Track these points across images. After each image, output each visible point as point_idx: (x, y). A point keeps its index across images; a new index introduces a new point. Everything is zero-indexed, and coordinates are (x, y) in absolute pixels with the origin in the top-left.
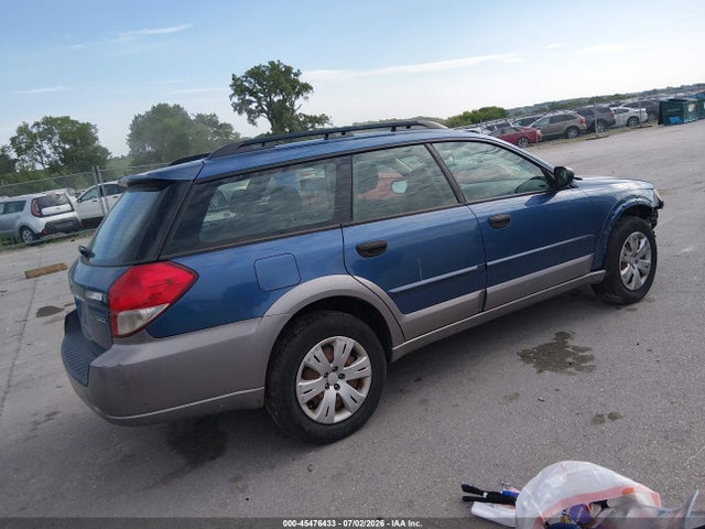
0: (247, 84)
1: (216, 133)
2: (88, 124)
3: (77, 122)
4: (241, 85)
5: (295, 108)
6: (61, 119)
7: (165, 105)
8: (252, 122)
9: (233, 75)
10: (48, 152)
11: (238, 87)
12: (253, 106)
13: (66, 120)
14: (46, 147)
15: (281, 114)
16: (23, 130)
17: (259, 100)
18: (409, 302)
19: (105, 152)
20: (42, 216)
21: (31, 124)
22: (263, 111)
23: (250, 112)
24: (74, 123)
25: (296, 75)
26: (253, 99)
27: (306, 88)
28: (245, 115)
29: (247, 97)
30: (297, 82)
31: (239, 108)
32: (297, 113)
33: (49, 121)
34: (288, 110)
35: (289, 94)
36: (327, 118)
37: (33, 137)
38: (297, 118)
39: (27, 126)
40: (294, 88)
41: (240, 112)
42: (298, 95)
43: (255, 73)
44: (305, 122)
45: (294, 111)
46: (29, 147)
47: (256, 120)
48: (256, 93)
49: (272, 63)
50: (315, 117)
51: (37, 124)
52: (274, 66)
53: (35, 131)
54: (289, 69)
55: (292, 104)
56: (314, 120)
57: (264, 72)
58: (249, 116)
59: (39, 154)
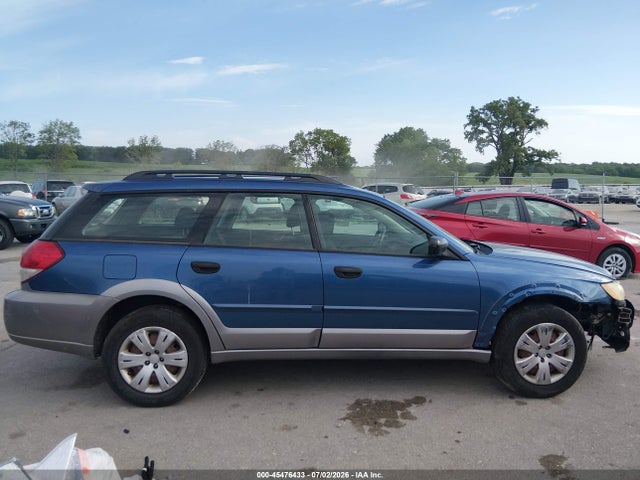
0: (483, 116)
1: (445, 156)
2: (346, 138)
3: (337, 135)
4: (478, 116)
5: (525, 141)
6: (327, 132)
7: (411, 128)
8: (480, 149)
9: (473, 107)
10: (313, 155)
11: (475, 118)
12: (484, 136)
13: (330, 132)
14: (312, 150)
15: (509, 145)
16: (299, 136)
17: (491, 130)
18: (231, 318)
19: (353, 160)
20: (256, 203)
21: (306, 133)
22: (493, 141)
23: (480, 141)
24: (336, 135)
25: (534, 111)
26: (485, 129)
27: (541, 123)
28: (475, 143)
29: (481, 128)
30: (533, 117)
31: (470, 136)
32: (526, 146)
33: (318, 132)
34: (517, 142)
35: (522, 128)
36: (556, 154)
37: (305, 143)
38: (524, 150)
39: (302, 134)
40: (528, 123)
41: (470, 140)
42: (531, 129)
43: (493, 107)
44: (532, 155)
45: (523, 144)
46: (301, 150)
47: (484, 148)
48: (490, 124)
49: (511, 99)
50: (544, 152)
51: (310, 133)
52: (512, 102)
53: (307, 138)
54: (527, 106)
55: (522, 138)
56: (542, 154)
57: (502, 106)
58: (478, 145)
59: (306, 155)
